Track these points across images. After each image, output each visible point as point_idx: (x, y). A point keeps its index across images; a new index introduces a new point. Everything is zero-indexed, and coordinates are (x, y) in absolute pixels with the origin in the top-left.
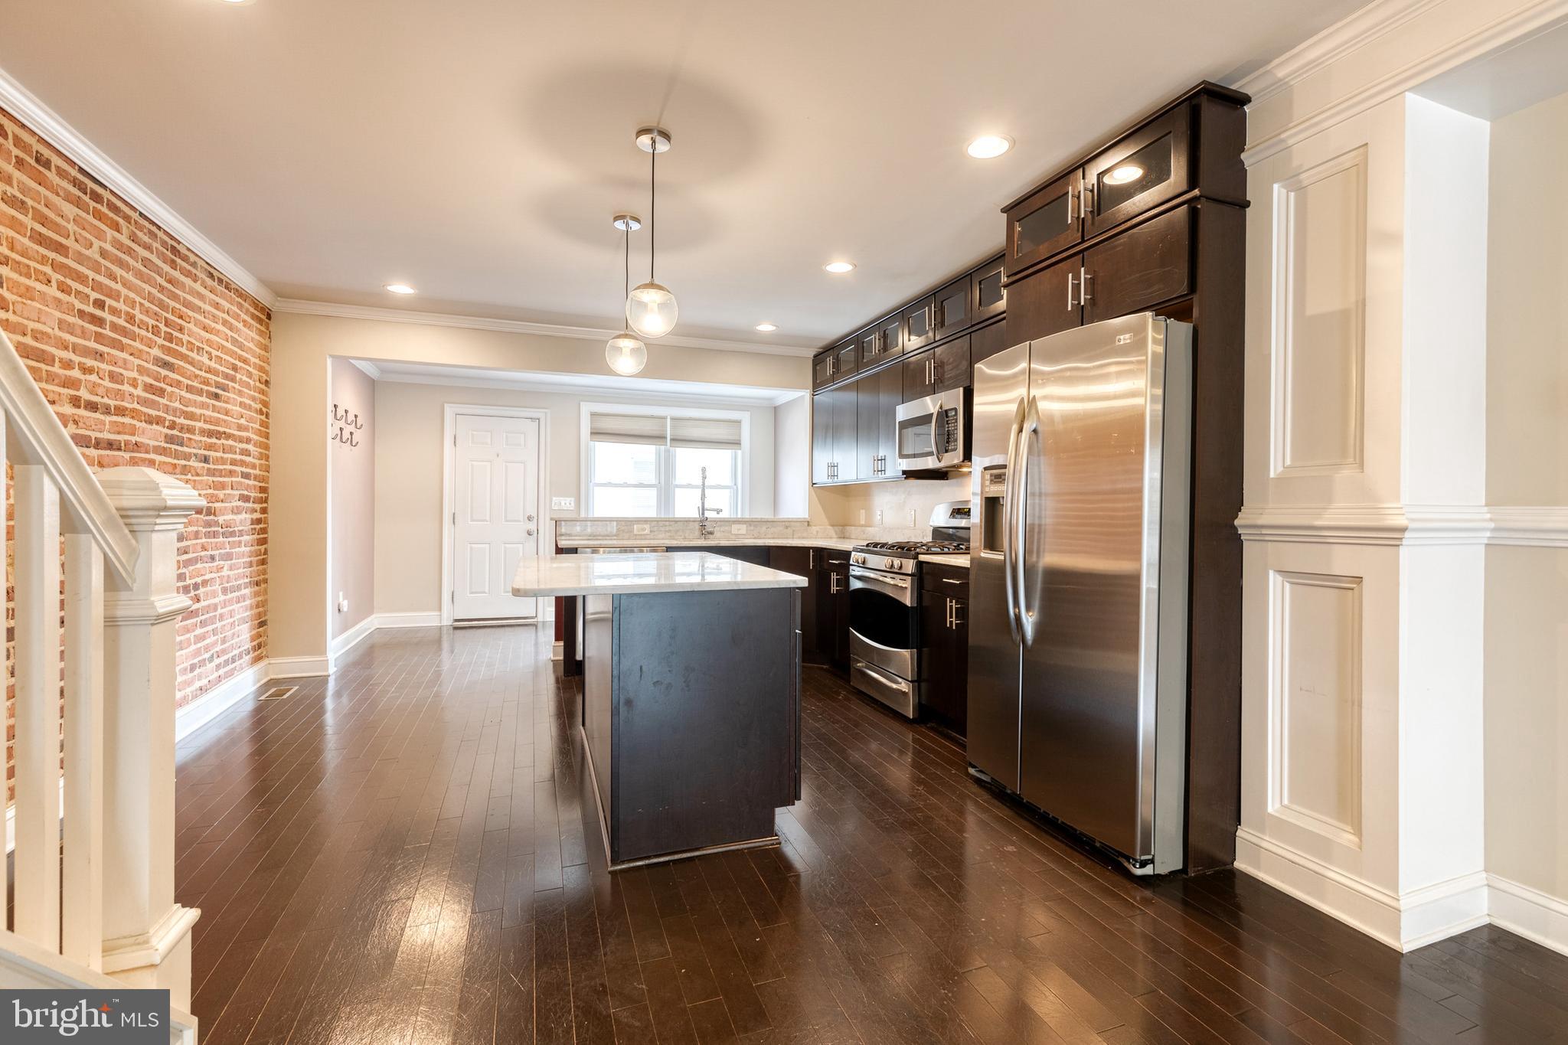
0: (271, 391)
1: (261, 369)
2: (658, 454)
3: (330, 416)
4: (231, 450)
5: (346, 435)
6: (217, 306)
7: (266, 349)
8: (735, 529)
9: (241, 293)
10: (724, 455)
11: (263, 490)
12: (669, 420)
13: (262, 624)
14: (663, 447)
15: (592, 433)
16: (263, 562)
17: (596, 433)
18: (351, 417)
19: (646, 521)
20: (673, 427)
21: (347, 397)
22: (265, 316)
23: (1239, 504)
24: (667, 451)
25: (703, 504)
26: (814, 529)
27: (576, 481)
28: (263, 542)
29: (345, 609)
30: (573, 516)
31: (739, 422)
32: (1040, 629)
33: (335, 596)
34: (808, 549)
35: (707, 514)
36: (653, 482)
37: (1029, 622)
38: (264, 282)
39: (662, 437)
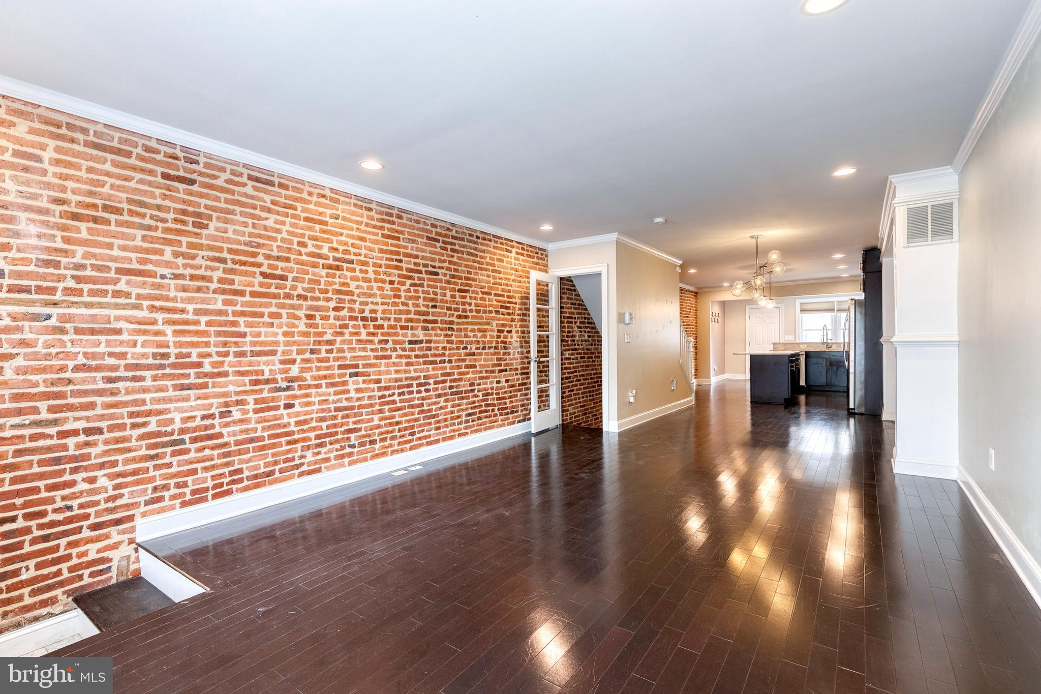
0: (698, 312)
1: (696, 307)
3: (711, 317)
4: (690, 328)
5: (716, 320)
6: (688, 297)
7: (696, 302)
9: (692, 292)
11: (696, 337)
12: (836, 303)
13: (696, 370)
14: (833, 314)
16: (696, 354)
17: (802, 311)
18: (717, 314)
20: (837, 305)
21: (716, 309)
22: (696, 294)
23: (881, 336)
24: (836, 315)
27: (793, 328)
28: (696, 349)
29: (716, 369)
30: (793, 342)
33: (713, 366)
38: (695, 287)
39: (833, 310)
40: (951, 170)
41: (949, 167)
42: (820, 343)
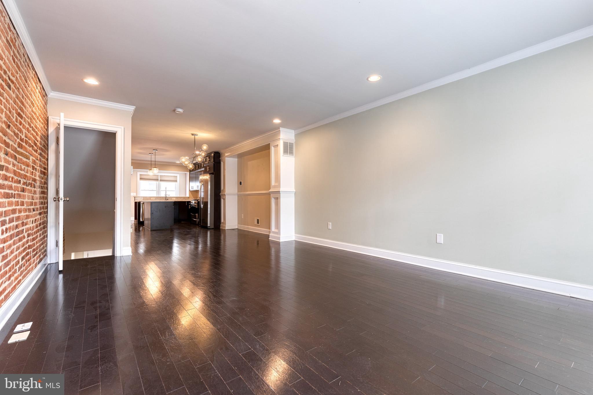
2: (157, 184)
8: (173, 199)
10: (173, 184)
12: (159, 176)
14: (158, 182)
15: (140, 179)
17: (141, 179)
19: (154, 197)
20: (160, 177)
23: (220, 192)
24: (159, 183)
25: (166, 194)
26: (190, 199)
27: (136, 189)
31: (177, 176)
32: (203, 206)
34: (186, 201)
35: (167, 196)
36: (156, 190)
37: (202, 206)
39: (158, 180)
40: (294, 132)
41: (294, 131)
42: (164, 197)
